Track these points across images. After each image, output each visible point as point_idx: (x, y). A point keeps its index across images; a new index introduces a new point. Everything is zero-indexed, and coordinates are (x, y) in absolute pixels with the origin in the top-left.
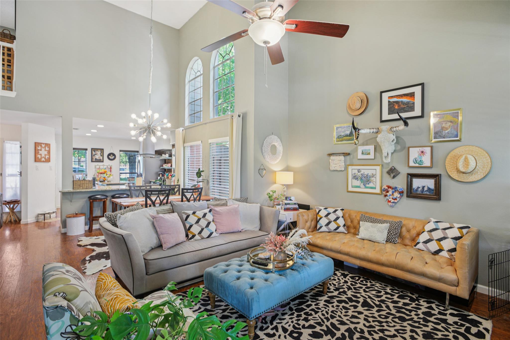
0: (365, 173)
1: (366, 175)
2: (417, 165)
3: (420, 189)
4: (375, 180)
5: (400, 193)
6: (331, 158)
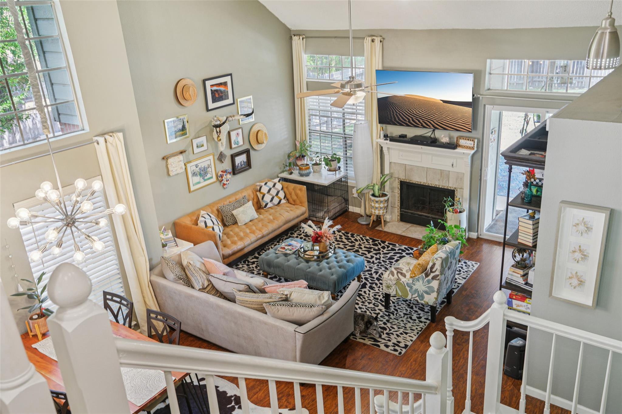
0: (202, 166)
1: (203, 168)
2: (236, 146)
3: (239, 165)
4: (211, 171)
5: (230, 173)
6: (168, 162)
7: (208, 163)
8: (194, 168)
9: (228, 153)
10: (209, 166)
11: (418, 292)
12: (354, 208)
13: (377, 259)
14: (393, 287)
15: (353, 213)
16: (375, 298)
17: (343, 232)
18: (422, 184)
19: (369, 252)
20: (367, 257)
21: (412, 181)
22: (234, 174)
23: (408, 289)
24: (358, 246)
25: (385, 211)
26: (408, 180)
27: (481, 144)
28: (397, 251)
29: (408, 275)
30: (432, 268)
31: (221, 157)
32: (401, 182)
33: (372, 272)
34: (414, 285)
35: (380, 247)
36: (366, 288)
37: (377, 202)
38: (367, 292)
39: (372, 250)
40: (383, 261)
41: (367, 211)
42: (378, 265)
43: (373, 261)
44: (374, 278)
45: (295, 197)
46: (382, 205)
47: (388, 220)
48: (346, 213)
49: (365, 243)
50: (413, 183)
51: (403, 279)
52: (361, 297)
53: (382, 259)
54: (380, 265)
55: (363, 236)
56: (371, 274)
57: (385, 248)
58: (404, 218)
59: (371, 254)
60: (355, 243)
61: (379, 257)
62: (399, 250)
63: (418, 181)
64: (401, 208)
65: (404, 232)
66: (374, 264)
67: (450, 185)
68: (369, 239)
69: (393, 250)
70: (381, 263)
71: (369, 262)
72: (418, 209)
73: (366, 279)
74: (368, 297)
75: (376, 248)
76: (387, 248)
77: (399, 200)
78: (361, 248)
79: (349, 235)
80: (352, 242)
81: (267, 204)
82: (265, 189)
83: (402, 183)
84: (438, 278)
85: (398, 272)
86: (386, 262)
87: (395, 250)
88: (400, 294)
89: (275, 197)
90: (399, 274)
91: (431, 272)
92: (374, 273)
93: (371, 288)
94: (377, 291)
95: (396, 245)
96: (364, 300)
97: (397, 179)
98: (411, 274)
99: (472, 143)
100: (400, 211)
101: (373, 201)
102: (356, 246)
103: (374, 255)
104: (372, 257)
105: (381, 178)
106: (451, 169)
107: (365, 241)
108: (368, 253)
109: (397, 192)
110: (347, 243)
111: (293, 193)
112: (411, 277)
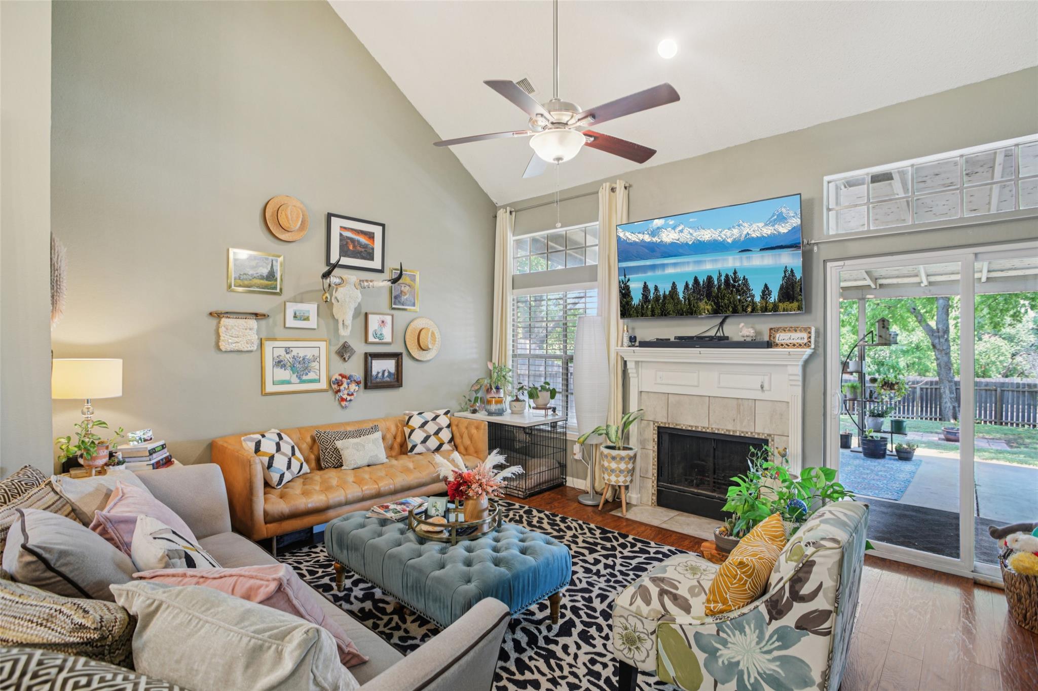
0: (300, 355)
1: (301, 359)
2: (377, 340)
3: (380, 375)
4: (317, 367)
5: (358, 383)
6: (222, 322)
7: (315, 352)
8: (282, 352)
9: (360, 349)
10: (315, 359)
11: (741, 674)
12: (575, 479)
13: (606, 566)
14: (648, 644)
15: (573, 489)
16: (591, 673)
17: (547, 513)
18: (699, 429)
19: (592, 551)
20: (585, 561)
21: (679, 425)
22: (366, 387)
23: (701, 657)
24: (570, 539)
25: (629, 479)
26: (673, 424)
27: (821, 340)
28: (652, 555)
29: (698, 604)
30: (798, 580)
31: (344, 352)
32: (659, 427)
33: (593, 595)
34: (725, 643)
35: (615, 543)
36: (570, 635)
37: (614, 458)
38: (572, 649)
39: (599, 548)
40: (621, 572)
41: (596, 485)
42: (608, 581)
43: (598, 571)
44: (595, 610)
45: (467, 441)
46: (623, 466)
47: (634, 502)
48: (561, 488)
49: (585, 534)
50: (681, 430)
51: (681, 618)
52: (552, 662)
53: (618, 567)
54: (613, 579)
55: (584, 523)
56: (590, 600)
57: (627, 547)
58: (664, 500)
59: (596, 555)
60: (566, 532)
61: (612, 563)
62: (657, 552)
63: (692, 424)
64: (658, 480)
65: (665, 522)
66: (599, 577)
67: (759, 429)
68: (595, 528)
69: (642, 551)
70: (615, 576)
71: (588, 571)
72: (691, 484)
73: (575, 610)
74: (571, 666)
75: (608, 545)
76: (632, 547)
77: (656, 463)
78: (576, 543)
79: (558, 519)
80: (560, 530)
81: (414, 447)
82: (416, 422)
83: (662, 432)
84: (826, 625)
85: (662, 592)
86: (628, 575)
87: (649, 553)
88: (672, 673)
89: (433, 438)
90: (666, 599)
91: (795, 596)
92: (597, 596)
93: (585, 637)
94: (600, 649)
95: (650, 544)
96: (558, 673)
97: (652, 423)
98: (708, 601)
99: (805, 335)
100: (658, 486)
101: (606, 456)
102: (567, 538)
103: (601, 558)
104: (597, 562)
105: (623, 418)
106: (758, 395)
107: (586, 531)
108: (590, 554)
109: (652, 448)
110: (550, 530)
111: (466, 436)
112: (711, 613)
